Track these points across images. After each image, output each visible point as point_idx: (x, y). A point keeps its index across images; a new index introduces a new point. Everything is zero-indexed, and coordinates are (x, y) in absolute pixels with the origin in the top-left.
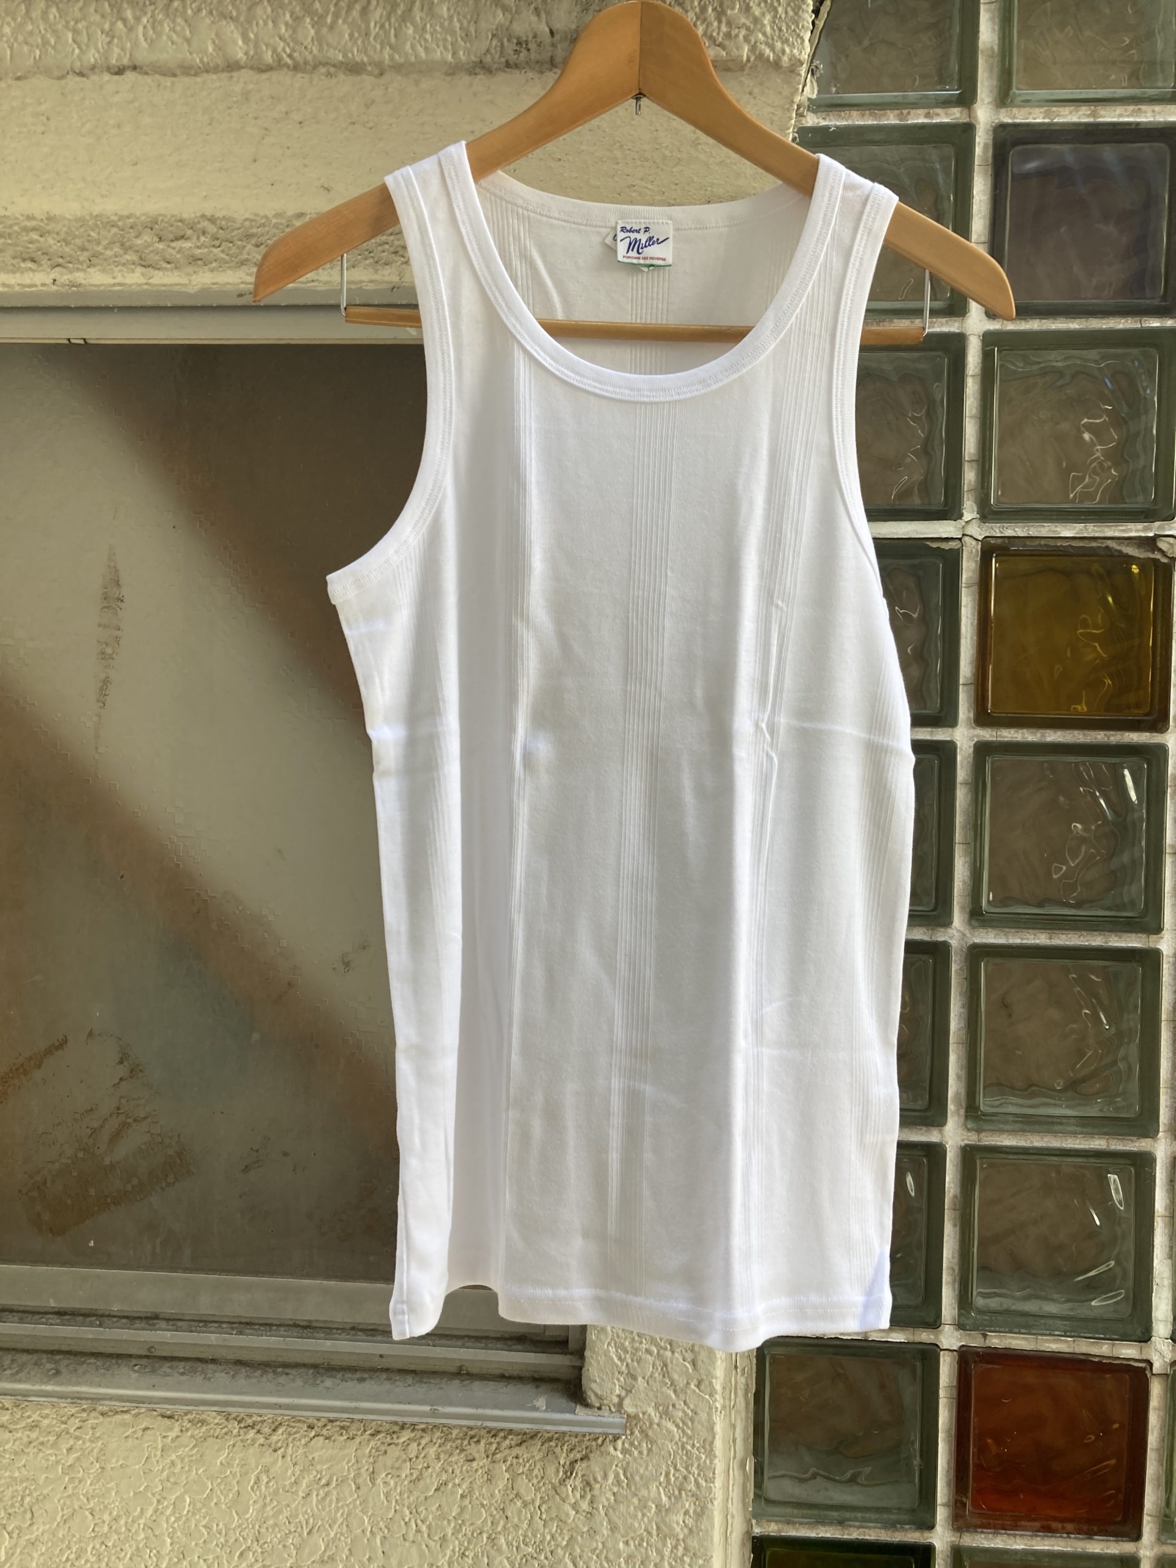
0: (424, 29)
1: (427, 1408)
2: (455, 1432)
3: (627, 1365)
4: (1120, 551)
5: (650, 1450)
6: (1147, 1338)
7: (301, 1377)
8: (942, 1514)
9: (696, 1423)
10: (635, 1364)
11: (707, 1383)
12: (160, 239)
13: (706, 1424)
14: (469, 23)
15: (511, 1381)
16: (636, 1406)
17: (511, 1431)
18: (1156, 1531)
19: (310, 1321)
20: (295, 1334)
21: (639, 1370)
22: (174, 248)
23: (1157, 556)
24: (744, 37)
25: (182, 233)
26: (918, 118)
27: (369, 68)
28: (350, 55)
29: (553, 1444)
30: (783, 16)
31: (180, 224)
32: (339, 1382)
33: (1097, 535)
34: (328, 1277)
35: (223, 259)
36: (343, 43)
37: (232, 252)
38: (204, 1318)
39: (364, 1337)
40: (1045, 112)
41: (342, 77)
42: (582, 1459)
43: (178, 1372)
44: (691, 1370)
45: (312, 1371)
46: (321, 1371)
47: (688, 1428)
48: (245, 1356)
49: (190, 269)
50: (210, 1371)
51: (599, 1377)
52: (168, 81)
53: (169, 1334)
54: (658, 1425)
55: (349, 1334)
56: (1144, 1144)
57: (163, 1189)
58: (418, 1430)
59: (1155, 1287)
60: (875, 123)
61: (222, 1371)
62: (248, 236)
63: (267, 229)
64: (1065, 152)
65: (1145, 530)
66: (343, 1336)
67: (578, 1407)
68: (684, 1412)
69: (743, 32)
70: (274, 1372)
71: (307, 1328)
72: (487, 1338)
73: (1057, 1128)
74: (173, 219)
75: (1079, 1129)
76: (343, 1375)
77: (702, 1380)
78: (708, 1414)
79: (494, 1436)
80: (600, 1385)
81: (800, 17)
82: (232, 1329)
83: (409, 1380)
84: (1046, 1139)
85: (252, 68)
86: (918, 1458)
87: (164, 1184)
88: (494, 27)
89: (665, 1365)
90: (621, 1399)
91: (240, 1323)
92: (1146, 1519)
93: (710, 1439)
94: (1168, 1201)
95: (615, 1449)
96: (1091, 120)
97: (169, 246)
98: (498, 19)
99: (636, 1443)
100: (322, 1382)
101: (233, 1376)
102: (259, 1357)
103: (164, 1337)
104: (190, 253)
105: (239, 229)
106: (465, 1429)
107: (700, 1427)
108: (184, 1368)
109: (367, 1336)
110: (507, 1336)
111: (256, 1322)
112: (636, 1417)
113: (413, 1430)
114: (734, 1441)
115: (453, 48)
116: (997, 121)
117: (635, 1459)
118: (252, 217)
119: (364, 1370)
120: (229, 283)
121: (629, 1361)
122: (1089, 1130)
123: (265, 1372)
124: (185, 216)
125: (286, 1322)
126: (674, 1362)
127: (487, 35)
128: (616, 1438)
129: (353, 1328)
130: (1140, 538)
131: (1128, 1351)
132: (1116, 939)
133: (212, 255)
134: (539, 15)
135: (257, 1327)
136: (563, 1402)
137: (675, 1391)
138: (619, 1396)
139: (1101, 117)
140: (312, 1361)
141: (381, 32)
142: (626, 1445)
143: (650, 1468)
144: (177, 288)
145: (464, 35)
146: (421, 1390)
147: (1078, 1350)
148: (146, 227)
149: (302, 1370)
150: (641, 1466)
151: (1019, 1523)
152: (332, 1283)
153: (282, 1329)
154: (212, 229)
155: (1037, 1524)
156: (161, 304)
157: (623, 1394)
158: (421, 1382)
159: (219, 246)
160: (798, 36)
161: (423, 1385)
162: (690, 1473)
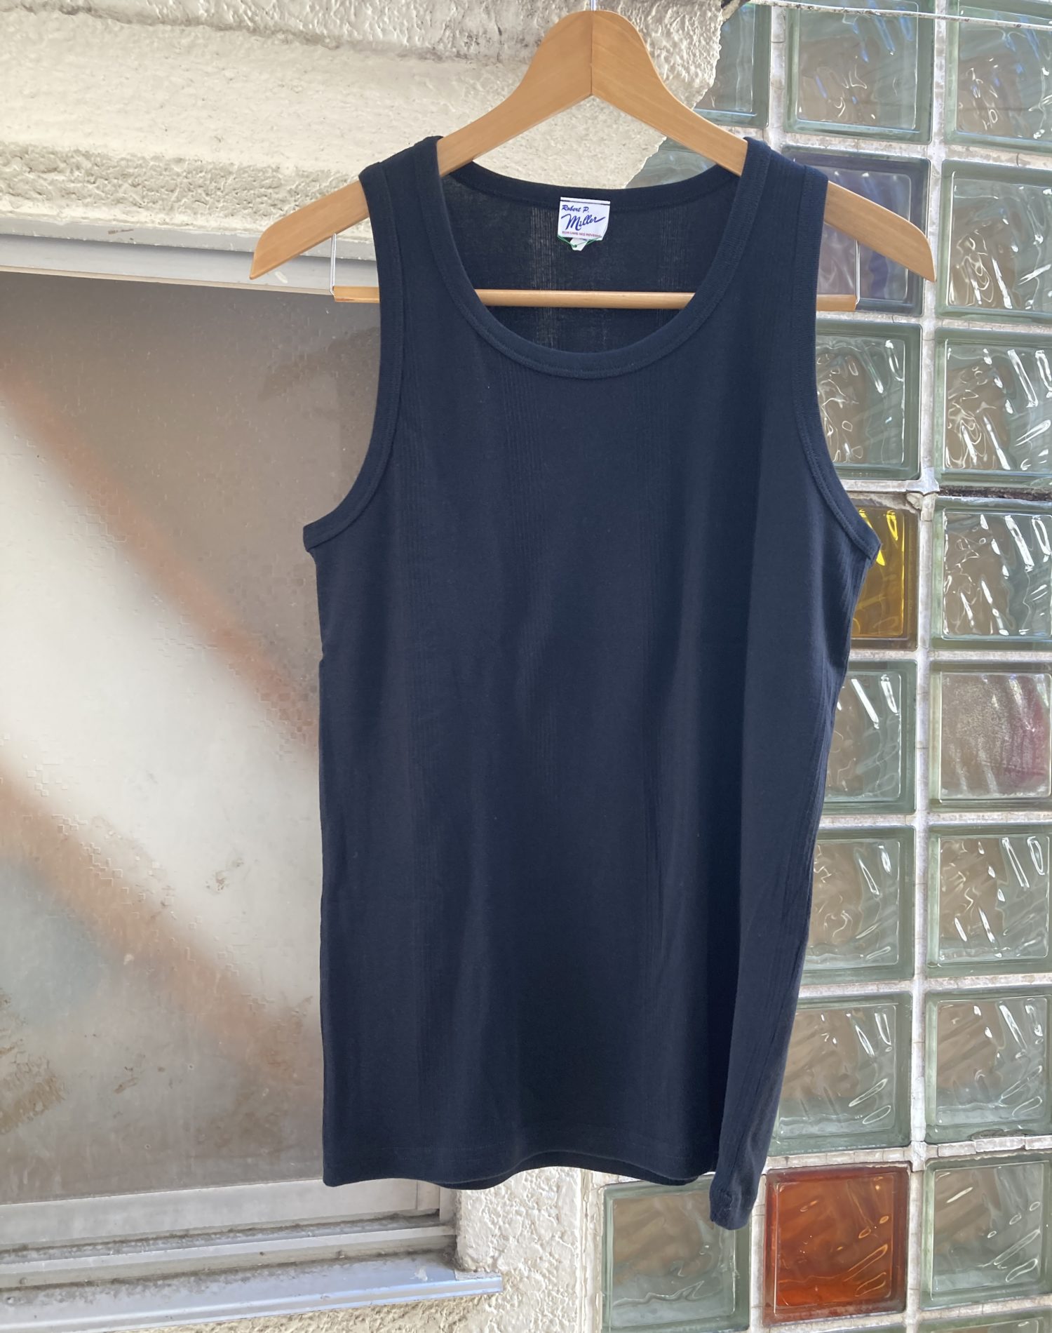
0: (382, 12)
1: (317, 1297)
2: (341, 1315)
3: (500, 1228)
4: (880, 503)
5: (520, 1302)
6: (907, 1143)
7: (185, 1286)
8: (754, 1314)
9: (560, 1271)
10: (507, 1226)
11: (569, 1233)
12: (31, 170)
13: (568, 1270)
14: (425, 11)
15: (388, 1258)
16: (508, 1264)
17: (394, 1306)
18: (917, 1301)
19: (187, 1230)
20: (174, 1245)
21: (510, 1230)
22: (45, 180)
23: (907, 508)
24: (665, 58)
25: (55, 166)
27: (327, 40)
28: (311, 26)
29: (433, 1311)
30: (697, 44)
31: (52, 156)
32: (224, 1285)
33: (864, 489)
34: (206, 1185)
35: (98, 195)
36: (305, 13)
37: (107, 189)
38: (77, 1243)
39: (244, 1238)
41: (297, 44)
42: (460, 1320)
43: (56, 1300)
44: (555, 1224)
45: (192, 1279)
46: (202, 1277)
47: (553, 1276)
48: (123, 1274)
49: (63, 202)
50: (89, 1294)
51: (475, 1242)
52: (117, 26)
53: (43, 1263)
54: (528, 1278)
55: (228, 1237)
56: (903, 986)
57: (30, 1119)
58: (305, 1319)
59: (912, 1100)
61: (101, 1292)
62: (125, 176)
63: (144, 170)
66: (224, 1239)
67: (456, 1273)
68: (550, 1262)
69: (664, 54)
70: (156, 1286)
71: (184, 1237)
72: (361, 1221)
73: (839, 979)
74: (45, 150)
75: (854, 978)
76: (226, 1278)
77: (565, 1231)
78: (570, 1261)
79: (378, 1312)
80: (476, 1250)
81: (711, 47)
82: (109, 1249)
83: (292, 1271)
84: (832, 990)
85: (211, 25)
86: (735, 1270)
87: (31, 1114)
88: (448, 19)
89: (533, 1223)
90: (495, 1260)
91: (115, 1242)
92: (909, 1292)
93: (572, 1283)
94: (920, 1030)
95: (490, 1306)
97: (39, 177)
98: (452, 12)
99: (508, 1298)
100: (207, 1287)
101: (115, 1296)
102: (136, 1273)
103: (38, 1267)
104: (63, 186)
105: (115, 167)
106: (350, 1311)
107: (563, 1273)
108: (60, 1294)
109: (247, 1236)
110: (380, 1217)
111: (132, 1238)
112: (508, 1274)
113: (301, 1319)
114: (585, 1280)
115: (409, 33)
116: (784, 143)
117: (507, 1312)
118: (129, 157)
119: (245, 1269)
120: (100, 219)
121: (501, 1223)
122: (862, 978)
123: (145, 1287)
124: (58, 149)
125: (162, 1235)
126: (541, 1219)
127: (442, 24)
128: (490, 1297)
129: (231, 1231)
130: (894, 493)
131: (894, 1156)
132: (882, 820)
133: (86, 190)
134: (488, 13)
135: (133, 1244)
136: (442, 1270)
137: (542, 1245)
138: (493, 1257)
139: (862, 149)
140: (193, 1269)
141: (342, 9)
142: (500, 1301)
143: (521, 1317)
144: (44, 219)
145: (419, 22)
146: (306, 1279)
147: (857, 1160)
148: (16, 156)
149: (182, 1279)
150: (513, 1317)
151: (813, 1313)
152: (211, 1189)
153: (160, 1242)
154: (87, 164)
155: (826, 1311)
156: (27, 233)
157: (497, 1255)
158: (304, 1273)
159: (94, 183)
160: (709, 62)
161: (307, 1275)
162: (555, 1316)
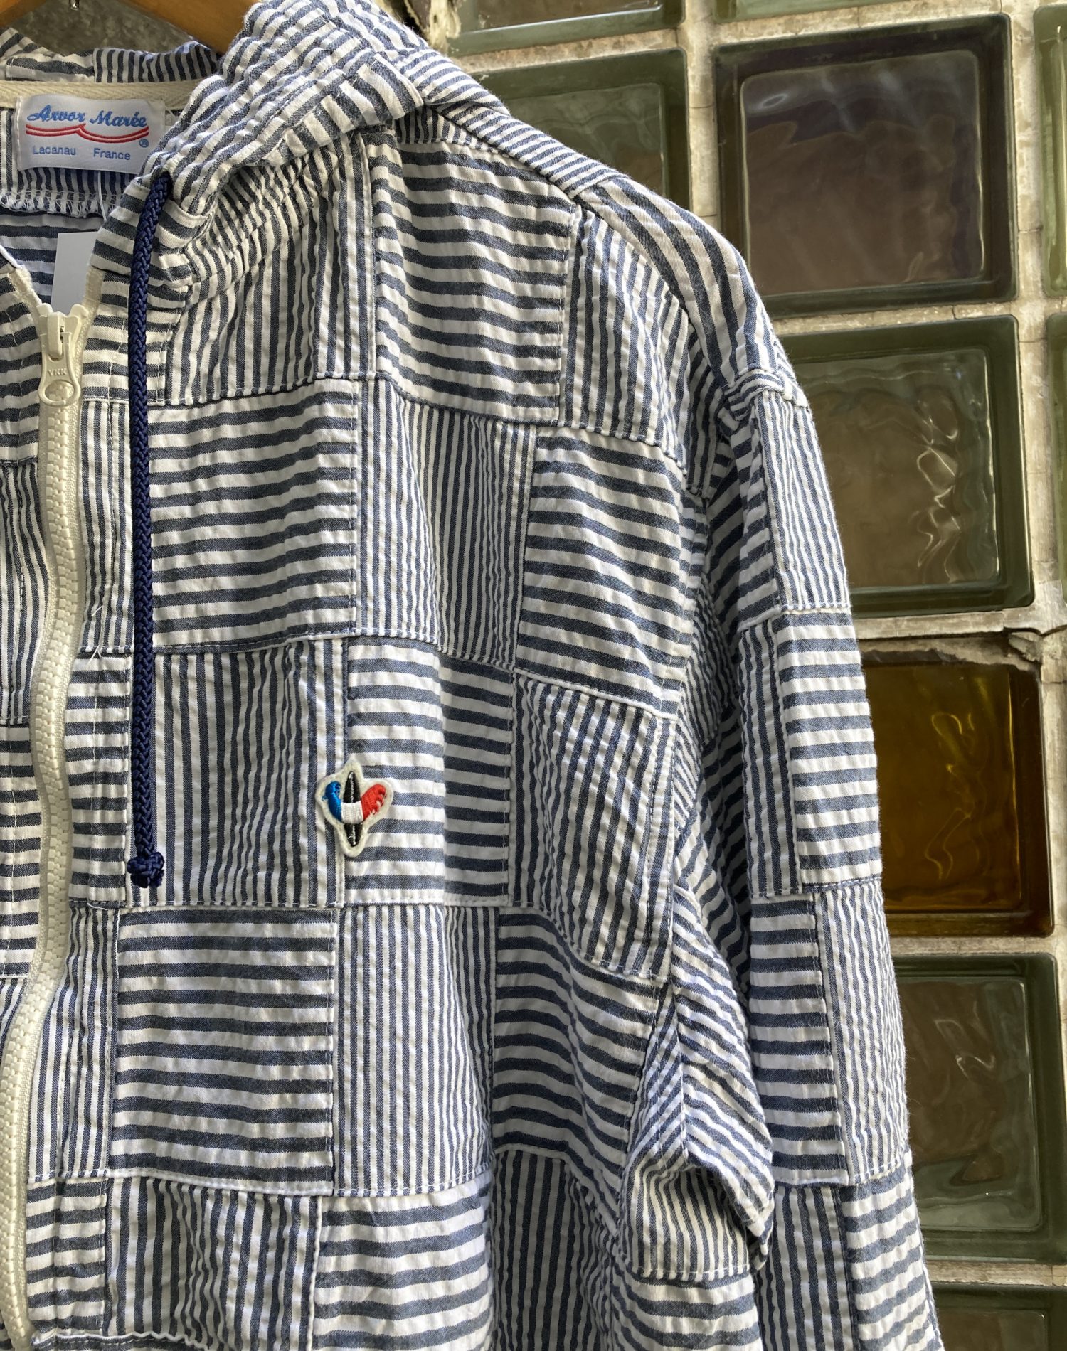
4: (953, 657)
26: (604, 50)
33: (914, 633)
40: (785, 23)
60: (544, 63)
64: (822, 78)
65: (988, 622)
96: (853, 27)
116: (716, 43)
130: (982, 634)
139: (869, 20)
